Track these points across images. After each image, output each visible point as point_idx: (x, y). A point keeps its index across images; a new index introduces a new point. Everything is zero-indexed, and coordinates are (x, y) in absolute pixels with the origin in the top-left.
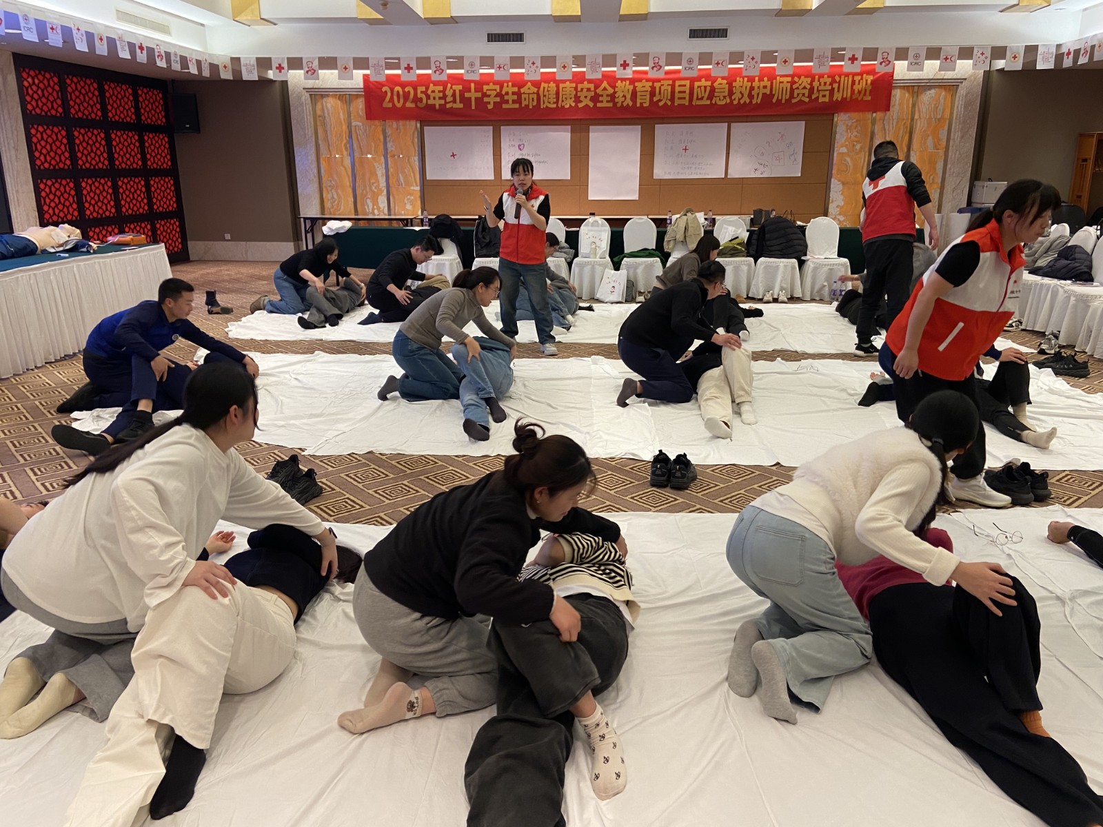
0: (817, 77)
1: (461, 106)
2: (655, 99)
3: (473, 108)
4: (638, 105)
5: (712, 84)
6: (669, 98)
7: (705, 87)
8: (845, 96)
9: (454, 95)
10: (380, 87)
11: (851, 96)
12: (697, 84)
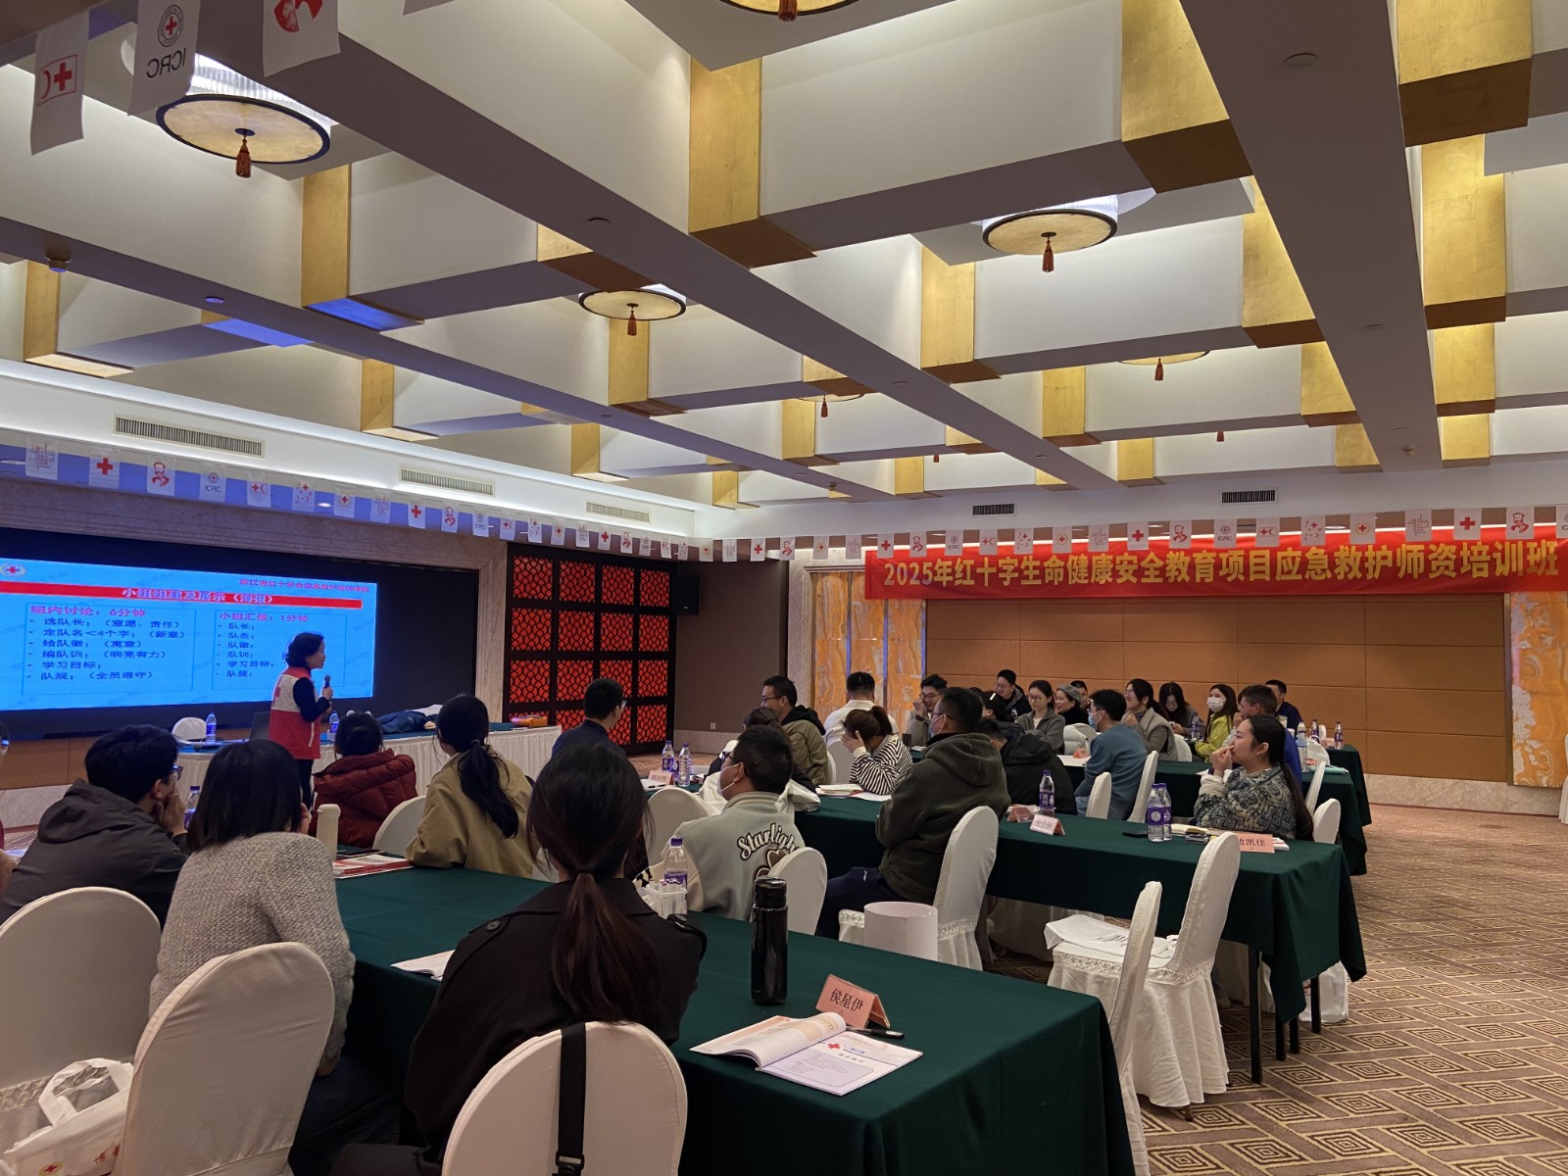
0: (1465, 545)
1: (972, 583)
2: (1222, 573)
3: (986, 585)
4: (1198, 580)
5: (1303, 554)
6: (1241, 571)
7: (1294, 558)
8: (1514, 570)
9: (964, 571)
10: (882, 563)
11: (1524, 570)
12: (1280, 555)
